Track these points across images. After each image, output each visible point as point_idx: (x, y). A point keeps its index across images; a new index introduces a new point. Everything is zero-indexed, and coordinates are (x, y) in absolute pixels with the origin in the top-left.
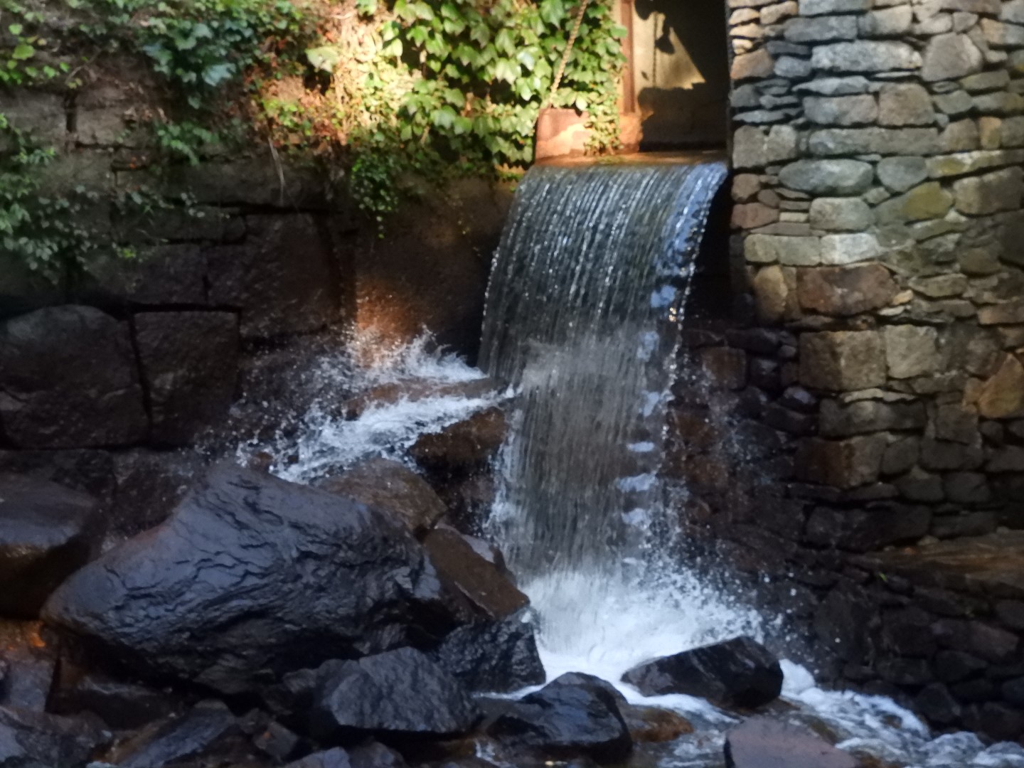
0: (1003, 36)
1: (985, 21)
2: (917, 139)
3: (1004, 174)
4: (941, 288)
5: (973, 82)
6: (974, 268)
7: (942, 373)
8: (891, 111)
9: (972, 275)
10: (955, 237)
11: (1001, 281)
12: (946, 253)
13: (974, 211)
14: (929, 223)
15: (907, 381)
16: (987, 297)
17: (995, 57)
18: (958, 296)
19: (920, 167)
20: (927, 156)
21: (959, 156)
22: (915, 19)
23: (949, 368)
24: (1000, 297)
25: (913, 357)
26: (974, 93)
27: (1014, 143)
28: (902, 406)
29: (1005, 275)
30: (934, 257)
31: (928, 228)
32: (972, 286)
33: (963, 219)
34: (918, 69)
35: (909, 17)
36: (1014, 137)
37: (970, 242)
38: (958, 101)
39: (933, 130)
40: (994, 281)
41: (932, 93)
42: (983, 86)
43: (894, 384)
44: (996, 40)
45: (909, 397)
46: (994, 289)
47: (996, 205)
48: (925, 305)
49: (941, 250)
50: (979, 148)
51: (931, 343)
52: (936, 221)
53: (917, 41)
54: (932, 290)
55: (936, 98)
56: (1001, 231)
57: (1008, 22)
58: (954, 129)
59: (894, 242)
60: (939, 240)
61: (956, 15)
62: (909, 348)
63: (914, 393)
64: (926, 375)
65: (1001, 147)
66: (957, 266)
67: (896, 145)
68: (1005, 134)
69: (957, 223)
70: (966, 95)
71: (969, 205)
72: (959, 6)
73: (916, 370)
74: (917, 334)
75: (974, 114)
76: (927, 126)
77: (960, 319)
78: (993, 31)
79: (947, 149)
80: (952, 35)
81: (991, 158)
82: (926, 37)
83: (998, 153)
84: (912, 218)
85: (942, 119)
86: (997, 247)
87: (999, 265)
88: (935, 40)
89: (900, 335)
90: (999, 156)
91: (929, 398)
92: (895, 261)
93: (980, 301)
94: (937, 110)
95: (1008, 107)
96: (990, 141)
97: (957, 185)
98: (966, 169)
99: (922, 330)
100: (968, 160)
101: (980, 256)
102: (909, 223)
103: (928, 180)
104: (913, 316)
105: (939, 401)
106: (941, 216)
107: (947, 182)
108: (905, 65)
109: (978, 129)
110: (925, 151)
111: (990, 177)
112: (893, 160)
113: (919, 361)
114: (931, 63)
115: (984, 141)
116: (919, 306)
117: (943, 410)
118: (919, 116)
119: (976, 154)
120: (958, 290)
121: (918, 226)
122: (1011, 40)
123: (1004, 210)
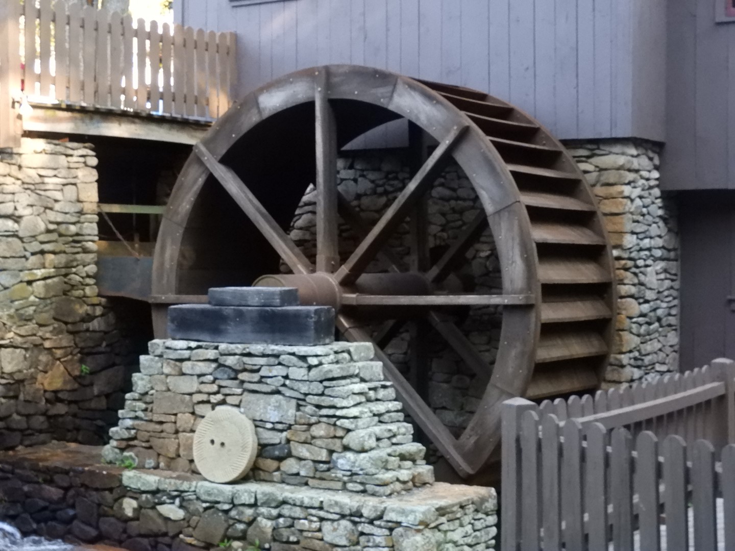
0: (56, 218)
1: (48, 211)
2: (16, 263)
3: (56, 279)
4: (27, 331)
5: (42, 238)
6: (41, 322)
7: (27, 370)
8: (4, 250)
9: (41, 325)
10: (34, 308)
11: (54, 328)
12: (29, 315)
13: (42, 296)
14: (21, 302)
15: (11, 374)
16: (48, 335)
17: (52, 227)
18: (35, 335)
19: (18, 276)
20: (21, 271)
21: (35, 271)
22: (16, 209)
23: (30, 368)
24: (53, 335)
25: (14, 362)
26: (42, 243)
27: (60, 266)
28: (9, 386)
29: (56, 325)
30: (24, 317)
31: (21, 304)
32: (41, 331)
33: (37, 300)
34: (17, 231)
35: (13, 208)
36: (60, 263)
37: (39, 310)
38: (36, 247)
39: (24, 259)
40: (51, 328)
41: (23, 242)
42: (46, 240)
43: (5, 376)
44: (52, 219)
45: (12, 381)
46: (51, 332)
47: (52, 294)
48: (19, 339)
49: (27, 314)
50: (44, 268)
51: (22, 357)
52: (24, 301)
53: (17, 219)
54: (23, 332)
55: (25, 245)
56: (54, 306)
57: (58, 211)
58: (33, 259)
59: (5, 310)
60: (26, 309)
61: (34, 207)
62: (12, 359)
63: (14, 379)
64: (20, 371)
65: (54, 267)
66: (34, 321)
67: (6, 266)
68: (56, 262)
69: (34, 302)
70: (38, 244)
71: (40, 294)
72: (36, 203)
73: (15, 369)
74: (15, 352)
75: (42, 252)
76: (21, 257)
77: (36, 346)
78: (52, 216)
79: (30, 268)
80: (33, 216)
81: (49, 273)
82: (20, 217)
83: (53, 270)
84: (14, 299)
85: (28, 254)
86: (52, 312)
87: (53, 321)
88: (24, 219)
89: (8, 353)
90: (54, 272)
91: (21, 382)
92: (5, 319)
93: (44, 337)
94: (25, 250)
95: (57, 250)
96: (50, 265)
97: (34, 284)
98: (38, 277)
99: (18, 351)
100: (39, 273)
101: (45, 317)
102: (12, 302)
103: (21, 282)
104: (14, 344)
105: (26, 383)
106: (27, 298)
107: (30, 283)
108: (11, 229)
109: (44, 259)
110: (20, 269)
111: (49, 281)
112: (5, 272)
113: (17, 365)
114: (22, 229)
115: (47, 265)
116: (17, 340)
117: (27, 387)
118: (17, 253)
119: (43, 271)
120: (35, 332)
121: (17, 303)
122: (59, 220)
123: (55, 296)
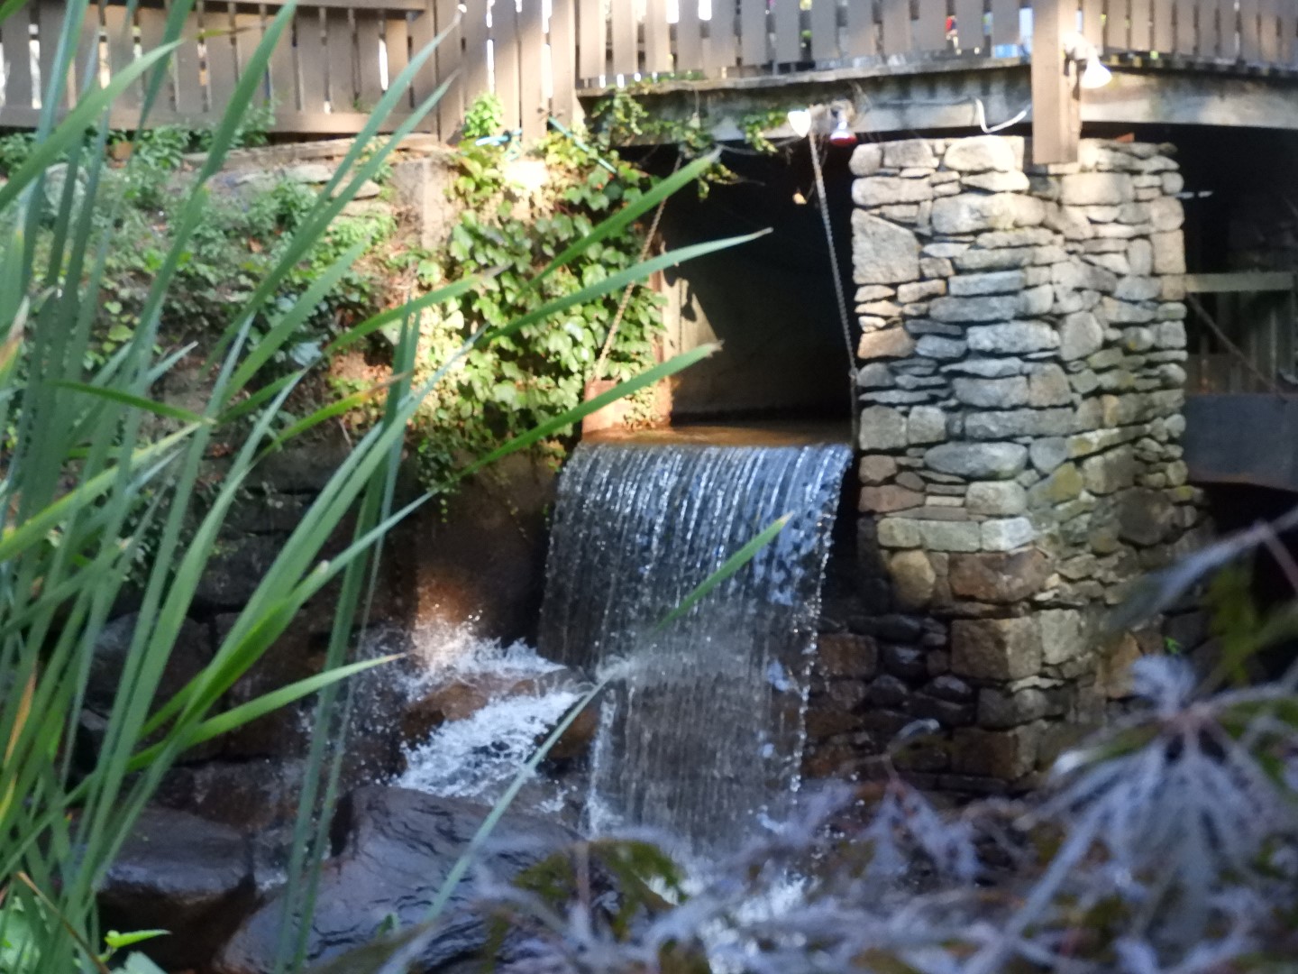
0: (1118, 314)
1: (1105, 299)
2: (1058, 420)
3: (1120, 451)
4: (1078, 570)
5: (1099, 360)
6: (1102, 548)
7: (1082, 655)
8: (1040, 391)
9: (1099, 555)
10: (1086, 517)
11: (1121, 559)
12: (1082, 535)
13: (1101, 490)
14: (1068, 505)
15: (1059, 666)
16: (1112, 576)
17: (1114, 334)
18: (1089, 577)
19: (1060, 448)
20: (1066, 436)
21: (1088, 435)
22: (1056, 300)
23: (1085, 653)
24: (1120, 576)
25: (1062, 642)
26: (1099, 371)
27: (1128, 421)
28: (1054, 692)
29: (1123, 554)
30: (1072, 539)
31: (1066, 510)
32: (1099, 566)
33: (1093, 499)
34: (1057, 348)
35: (1050, 298)
36: (1127, 415)
37: (1098, 522)
38: (1087, 381)
39: (1069, 410)
40: (1113, 561)
41: (1068, 372)
42: (1104, 365)
43: (1049, 671)
44: (1114, 318)
45: (1059, 683)
46: (1115, 568)
47: (1117, 483)
48: (1069, 588)
49: (1077, 531)
50: (1102, 426)
51: (1074, 628)
52: (1073, 502)
53: (1055, 320)
54: (1072, 573)
55: (1072, 378)
56: (1121, 508)
57: (1120, 299)
58: (1085, 407)
59: (1044, 525)
60: (1075, 521)
61: (1085, 293)
62: (1060, 634)
63: (1063, 679)
64: (1072, 659)
65: (1119, 425)
66: (1088, 547)
67: (1043, 427)
68: (1121, 412)
69: (1088, 504)
70: (1092, 373)
71: (1096, 484)
72: (1086, 284)
73: (1065, 655)
74: (1062, 617)
75: (1098, 393)
76: (1065, 406)
77: (1093, 600)
78: (1116, 311)
79: (1080, 429)
80: (1082, 313)
81: (1111, 438)
82: (1061, 316)
83: (1116, 431)
84: (1055, 500)
85: (1077, 398)
86: (1117, 526)
87: (1118, 545)
88: (1071, 320)
89: (1053, 620)
90: (1119, 434)
91: (1072, 682)
92: (1044, 544)
93: (1107, 581)
94: (1074, 390)
95: (1124, 385)
96: (1111, 419)
97: (1088, 464)
98: (1094, 448)
99: (1069, 613)
100: (1096, 438)
101: (1105, 537)
102: (1054, 505)
103: (1067, 460)
104: (1061, 601)
105: (1079, 684)
106: (1075, 497)
107: (1079, 461)
108: (1050, 346)
109: (1103, 407)
110: (1065, 432)
111: (1110, 455)
112: (1041, 441)
113: (1067, 645)
114: (1068, 342)
115: (1107, 420)
116: (1065, 589)
117: (1082, 691)
118: (1058, 396)
119: (1101, 433)
120: (1090, 570)
121: (1060, 508)
122: (1125, 318)
123: (1121, 489)
